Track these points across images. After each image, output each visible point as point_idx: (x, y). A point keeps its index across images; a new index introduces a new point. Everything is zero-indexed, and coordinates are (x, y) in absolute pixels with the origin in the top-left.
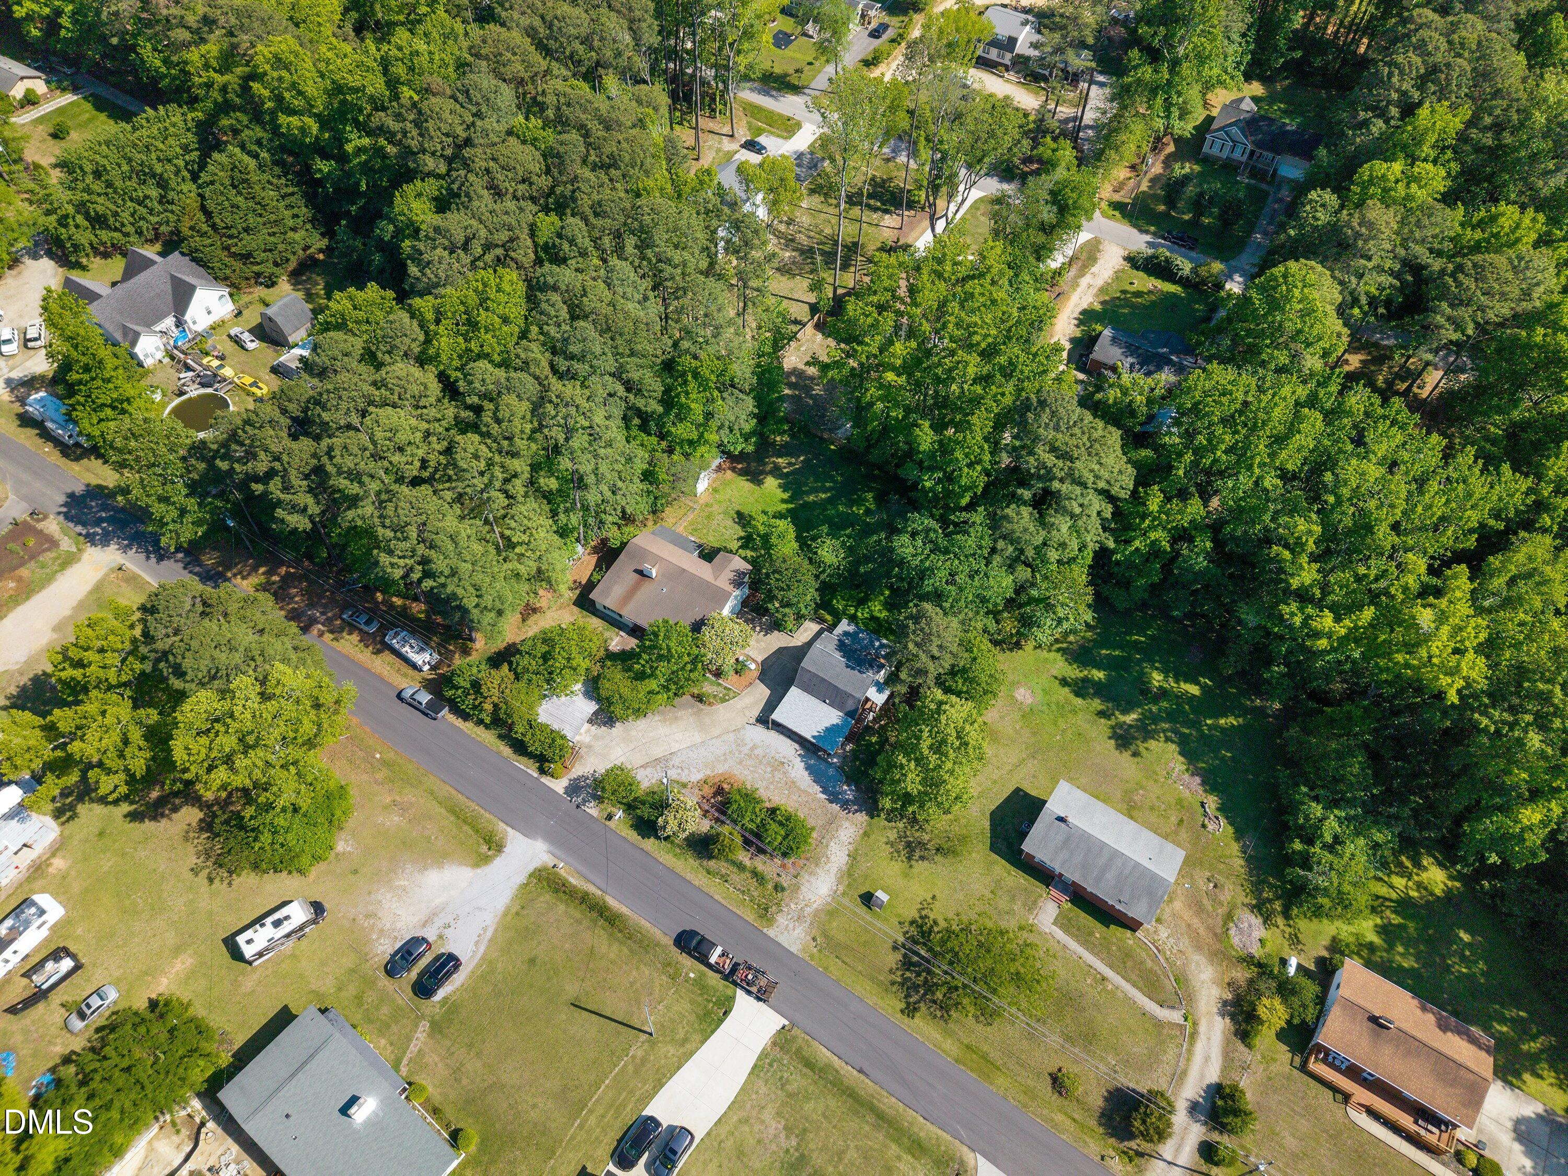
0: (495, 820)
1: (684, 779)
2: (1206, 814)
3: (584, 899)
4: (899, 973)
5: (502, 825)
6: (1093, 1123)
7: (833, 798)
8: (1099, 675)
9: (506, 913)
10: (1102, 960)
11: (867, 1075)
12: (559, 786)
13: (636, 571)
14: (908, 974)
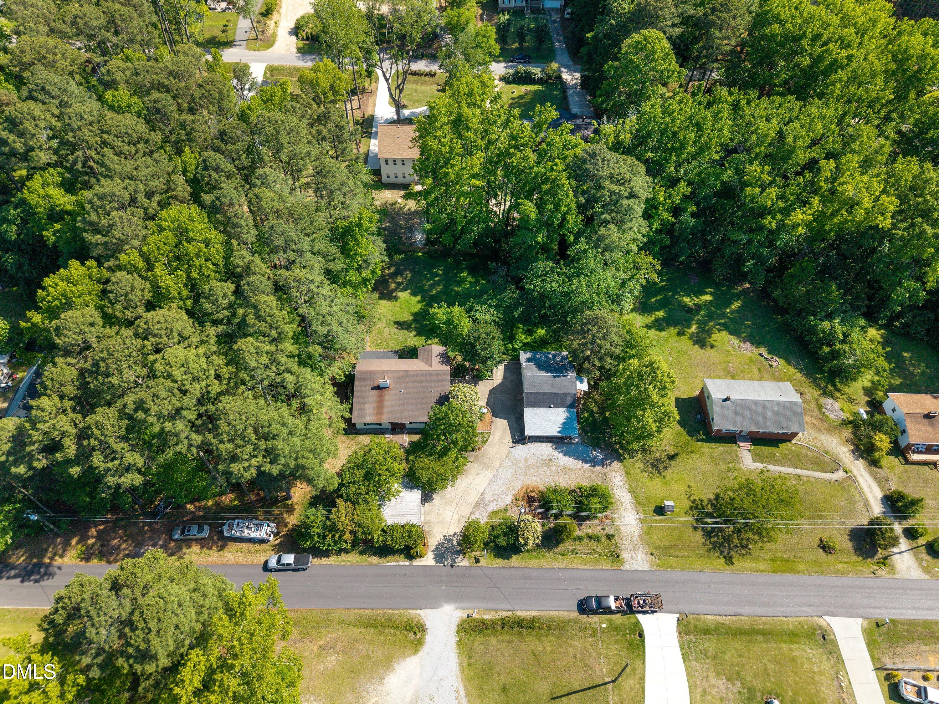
0: (404, 612)
1: (503, 506)
2: (767, 360)
3: (504, 624)
4: (708, 542)
5: (411, 612)
6: (854, 558)
7: (594, 463)
8: (661, 314)
9: (462, 670)
10: (790, 466)
11: (741, 615)
12: (429, 560)
13: (373, 389)
14: (712, 540)
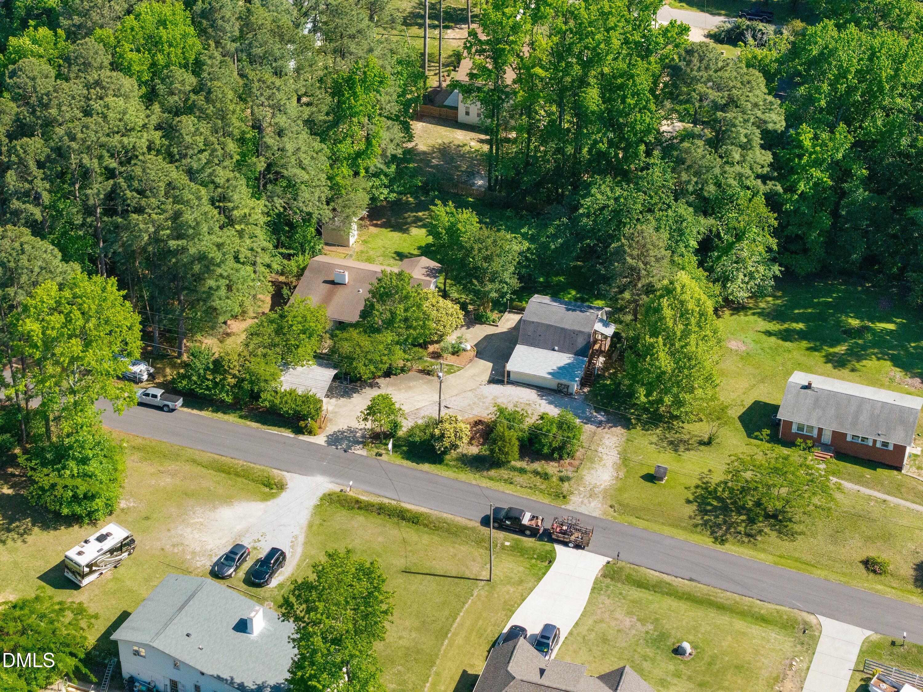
0: (269, 469)
3: (381, 509)
4: (699, 518)
5: (276, 471)
6: (911, 587)
7: (588, 421)
8: (800, 326)
9: (310, 526)
10: (879, 491)
11: (699, 582)
12: (320, 439)
13: (325, 282)
14: (706, 517)
